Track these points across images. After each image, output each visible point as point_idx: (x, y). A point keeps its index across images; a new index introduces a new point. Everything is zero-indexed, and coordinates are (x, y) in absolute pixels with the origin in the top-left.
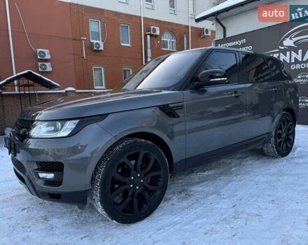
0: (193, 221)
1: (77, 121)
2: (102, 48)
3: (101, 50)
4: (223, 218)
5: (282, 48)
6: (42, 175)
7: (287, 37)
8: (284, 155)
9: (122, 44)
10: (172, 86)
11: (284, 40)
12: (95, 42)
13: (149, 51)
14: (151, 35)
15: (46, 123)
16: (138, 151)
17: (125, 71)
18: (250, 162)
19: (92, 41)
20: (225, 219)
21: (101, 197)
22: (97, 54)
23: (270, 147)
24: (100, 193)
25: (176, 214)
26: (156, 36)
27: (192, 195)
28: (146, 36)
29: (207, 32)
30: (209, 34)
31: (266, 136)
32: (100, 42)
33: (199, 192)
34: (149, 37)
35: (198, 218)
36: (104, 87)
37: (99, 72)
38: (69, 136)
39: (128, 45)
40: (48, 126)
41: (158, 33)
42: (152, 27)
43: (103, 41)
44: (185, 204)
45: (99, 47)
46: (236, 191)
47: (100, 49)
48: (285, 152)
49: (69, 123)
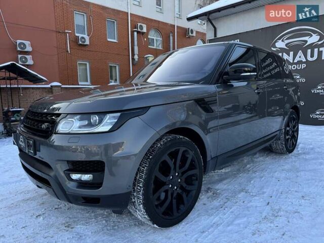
0: (233, 221)
1: (119, 114)
2: (87, 42)
3: (87, 45)
4: (263, 216)
6: (75, 176)
7: (279, 39)
8: (290, 151)
9: (109, 40)
10: (202, 80)
11: (276, 42)
12: (80, 35)
13: (136, 48)
14: (138, 32)
15: (78, 117)
16: (177, 148)
17: (111, 67)
18: (261, 159)
19: (77, 35)
20: (265, 218)
21: (144, 200)
22: (83, 48)
23: (280, 145)
24: (143, 195)
25: (212, 215)
26: (143, 33)
27: (220, 194)
28: (132, 32)
29: (192, 33)
30: (194, 34)
31: (278, 133)
32: (86, 36)
33: (225, 190)
34: (135, 33)
35: (237, 217)
36: (89, 83)
37: (83, 67)
38: (110, 131)
39: (115, 41)
40: (81, 119)
41: (145, 30)
42: (139, 24)
43: (88, 35)
44: (216, 203)
45: (84, 42)
46: (262, 188)
47: (86, 43)
48: (291, 149)
49: (108, 116)
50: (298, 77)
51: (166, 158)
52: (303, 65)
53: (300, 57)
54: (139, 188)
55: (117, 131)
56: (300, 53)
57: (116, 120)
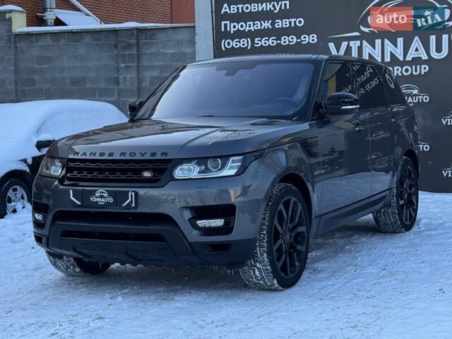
1: (241, 157)
5: (366, 30)
10: (294, 115)
11: (368, 14)
15: (196, 161)
16: (289, 197)
21: (268, 248)
23: (392, 216)
24: (268, 242)
27: (322, 270)
31: (387, 193)
38: (236, 175)
48: (409, 223)
49: (231, 159)
50: (415, 92)
51: (281, 207)
52: (423, 66)
53: (417, 50)
54: (262, 236)
55: (242, 175)
56: (416, 42)
57: (240, 164)
